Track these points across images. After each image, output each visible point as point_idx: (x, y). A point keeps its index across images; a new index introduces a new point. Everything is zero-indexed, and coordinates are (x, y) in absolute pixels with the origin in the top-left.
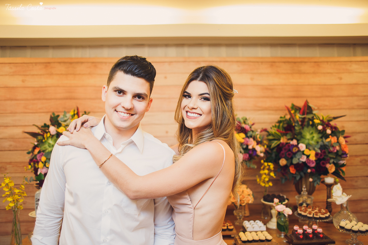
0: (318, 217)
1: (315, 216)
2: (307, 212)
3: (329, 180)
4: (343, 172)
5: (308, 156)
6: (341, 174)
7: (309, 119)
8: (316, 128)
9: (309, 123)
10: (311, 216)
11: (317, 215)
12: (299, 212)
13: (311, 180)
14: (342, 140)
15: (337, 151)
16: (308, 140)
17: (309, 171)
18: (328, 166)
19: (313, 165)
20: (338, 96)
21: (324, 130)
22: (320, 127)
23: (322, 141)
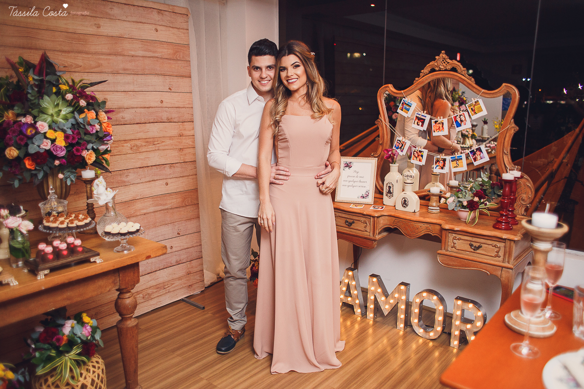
0: (74, 225)
1: (70, 225)
2: (58, 222)
3: (88, 174)
4: (106, 161)
5: (53, 141)
6: (105, 164)
7: (52, 84)
8: (64, 99)
9: (52, 90)
10: (64, 226)
11: (72, 223)
12: (46, 224)
13: (61, 176)
14: (103, 116)
15: (97, 132)
16: (52, 115)
17: (57, 163)
18: (85, 154)
19: (63, 154)
20: (96, 53)
21: (76, 98)
22: (69, 96)
23: (75, 118)
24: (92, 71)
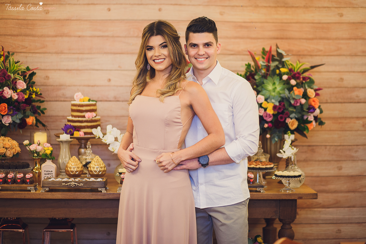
4: (308, 129)
5: (265, 110)
7: (277, 67)
8: (281, 78)
9: (276, 72)
13: (268, 136)
14: (311, 93)
15: (302, 105)
16: (270, 91)
17: (266, 126)
18: (288, 121)
19: (270, 119)
20: (337, 39)
21: (289, 79)
22: (285, 77)
24: (331, 54)
